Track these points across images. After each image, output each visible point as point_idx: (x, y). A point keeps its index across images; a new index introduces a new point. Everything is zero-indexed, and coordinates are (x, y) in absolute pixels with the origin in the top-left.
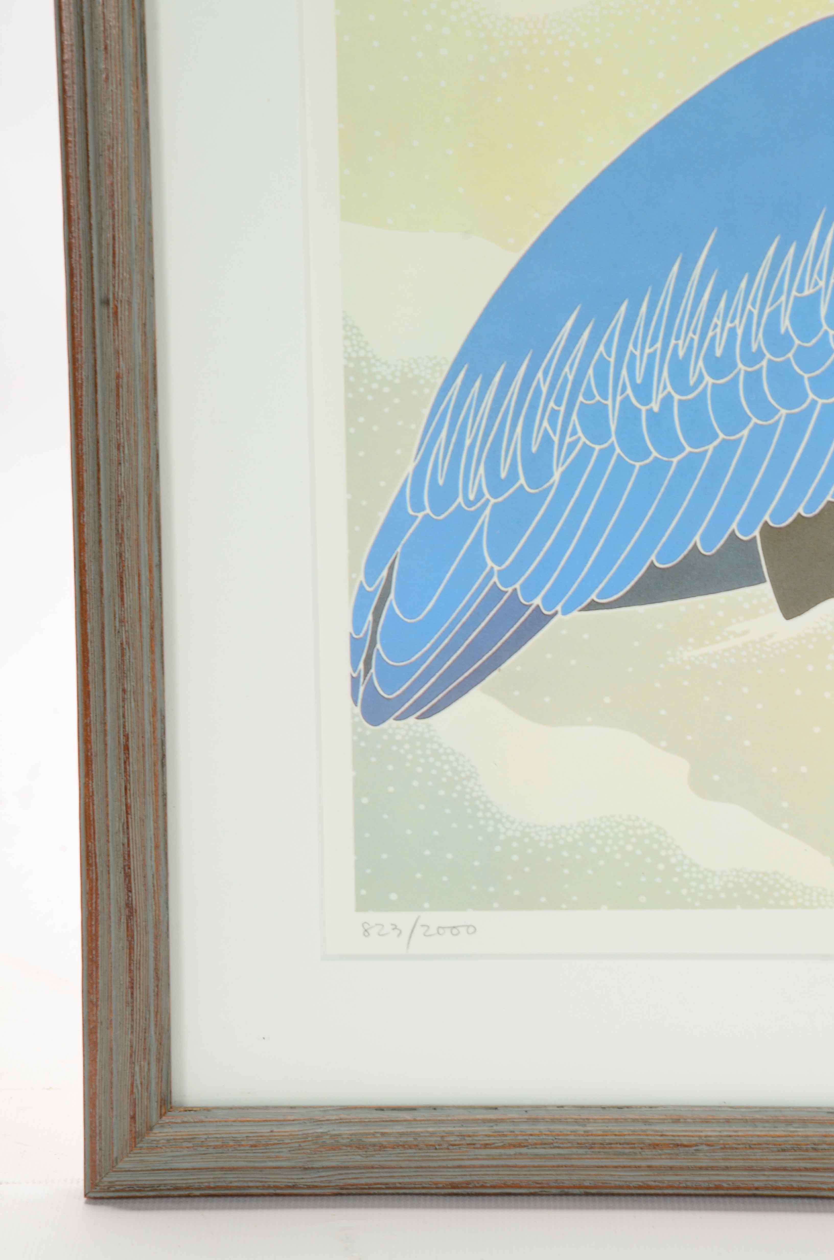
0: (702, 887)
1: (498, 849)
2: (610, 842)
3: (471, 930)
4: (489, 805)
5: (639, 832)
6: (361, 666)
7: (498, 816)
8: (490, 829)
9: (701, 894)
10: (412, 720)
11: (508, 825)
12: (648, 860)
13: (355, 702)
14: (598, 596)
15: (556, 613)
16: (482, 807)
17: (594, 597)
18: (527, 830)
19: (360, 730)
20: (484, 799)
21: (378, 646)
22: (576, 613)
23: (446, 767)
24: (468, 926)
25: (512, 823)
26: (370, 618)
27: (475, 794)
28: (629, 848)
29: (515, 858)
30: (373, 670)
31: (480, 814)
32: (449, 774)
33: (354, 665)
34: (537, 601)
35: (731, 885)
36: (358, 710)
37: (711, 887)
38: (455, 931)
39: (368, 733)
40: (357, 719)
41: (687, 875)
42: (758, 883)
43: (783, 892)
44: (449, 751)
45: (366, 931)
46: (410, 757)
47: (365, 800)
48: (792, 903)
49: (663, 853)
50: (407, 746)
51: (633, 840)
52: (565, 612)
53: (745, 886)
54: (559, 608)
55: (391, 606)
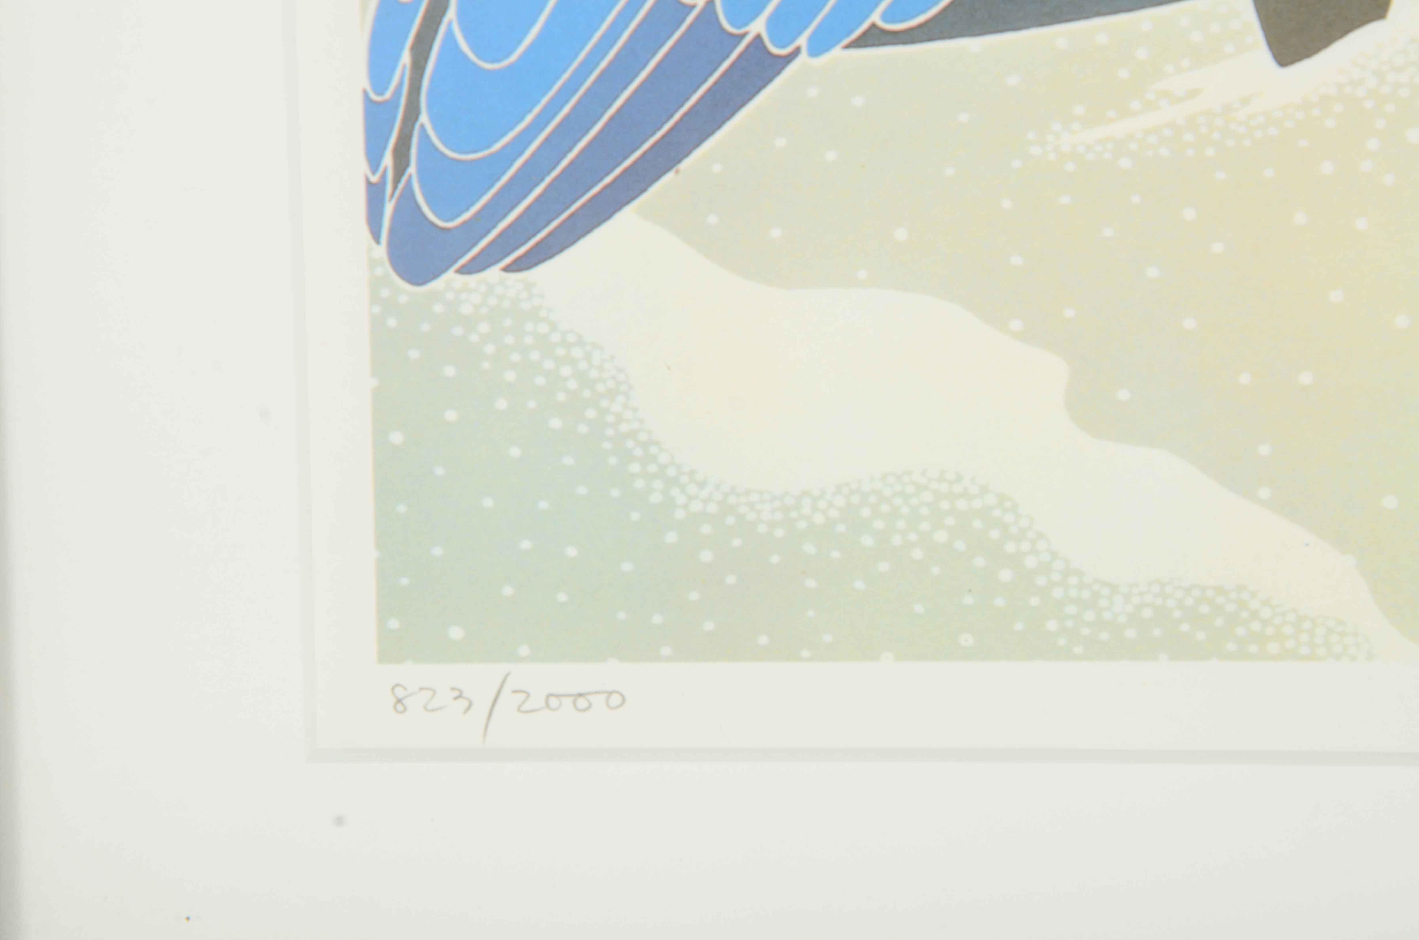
0: (1089, 616)
1: (671, 537)
2: (901, 524)
3: (616, 700)
4: (653, 450)
5: (962, 505)
6: (388, 160)
7: (671, 472)
8: (656, 498)
9: (1085, 631)
10: (494, 273)
11: (692, 489)
12: (979, 562)
13: (376, 235)
14: (884, 17)
15: (797, 52)
16: (638, 452)
17: (875, 17)
18: (732, 500)
19: (385, 293)
20: (643, 437)
21: (424, 118)
22: (837, 53)
23: (566, 371)
24: (610, 693)
25: (702, 485)
26: (406, 58)
27: (624, 428)
28: (941, 537)
29: (706, 556)
30: (412, 170)
31: (635, 468)
32: (572, 385)
33: (374, 160)
34: (758, 27)
35: (1147, 613)
36: (381, 251)
37: (1107, 615)
38: (582, 703)
39: (403, 299)
40: (379, 271)
41: (1058, 593)
42: (1204, 609)
43: (1256, 626)
44: (571, 338)
45: (399, 701)
46: (490, 349)
47: (397, 438)
48: (1273, 648)
49: (1010, 547)
50: (484, 328)
51: (950, 521)
52: (817, 49)
53: (1177, 614)
54: (802, 41)
55: (449, 34)
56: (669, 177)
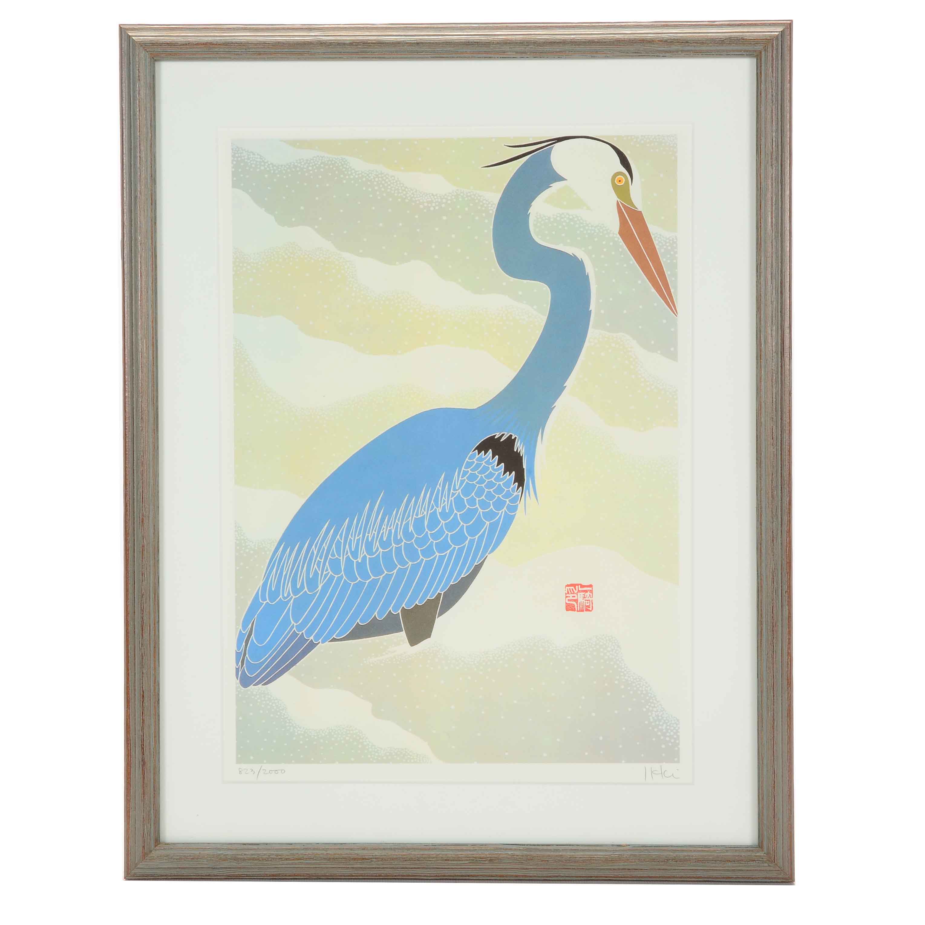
0: (377, 754)
1: (294, 739)
2: (340, 736)
3: (283, 771)
4: (291, 721)
5: (351, 732)
6: (240, 663)
7: (294, 725)
8: (291, 731)
9: (376, 757)
10: (260, 685)
11: (299, 729)
12: (355, 743)
13: (237, 678)
14: (336, 636)
15: (319, 642)
16: (288, 721)
17: (334, 636)
18: (306, 731)
19: (239, 690)
20: (289, 718)
21: (247, 655)
22: (327, 643)
23: (274, 705)
24: (282, 770)
25: (300, 728)
26: (244, 644)
27: (285, 716)
28: (347, 738)
29: (301, 742)
30: (245, 665)
31: (287, 724)
32: (275, 708)
33: (237, 664)
34: (312, 638)
35: (388, 754)
36: (238, 681)
37: (380, 754)
38: (276, 772)
39: (242, 691)
40: (238, 685)
41: (370, 750)
42: (399, 753)
43: (409, 756)
44: (275, 698)
45: (240, 772)
46: (259, 701)
47: (240, 718)
48: (412, 761)
49: (361, 741)
50: (258, 697)
51: (349, 735)
52: (323, 642)
53: (394, 754)
54: (320, 641)
55: (252, 639)
56: (294, 667)
